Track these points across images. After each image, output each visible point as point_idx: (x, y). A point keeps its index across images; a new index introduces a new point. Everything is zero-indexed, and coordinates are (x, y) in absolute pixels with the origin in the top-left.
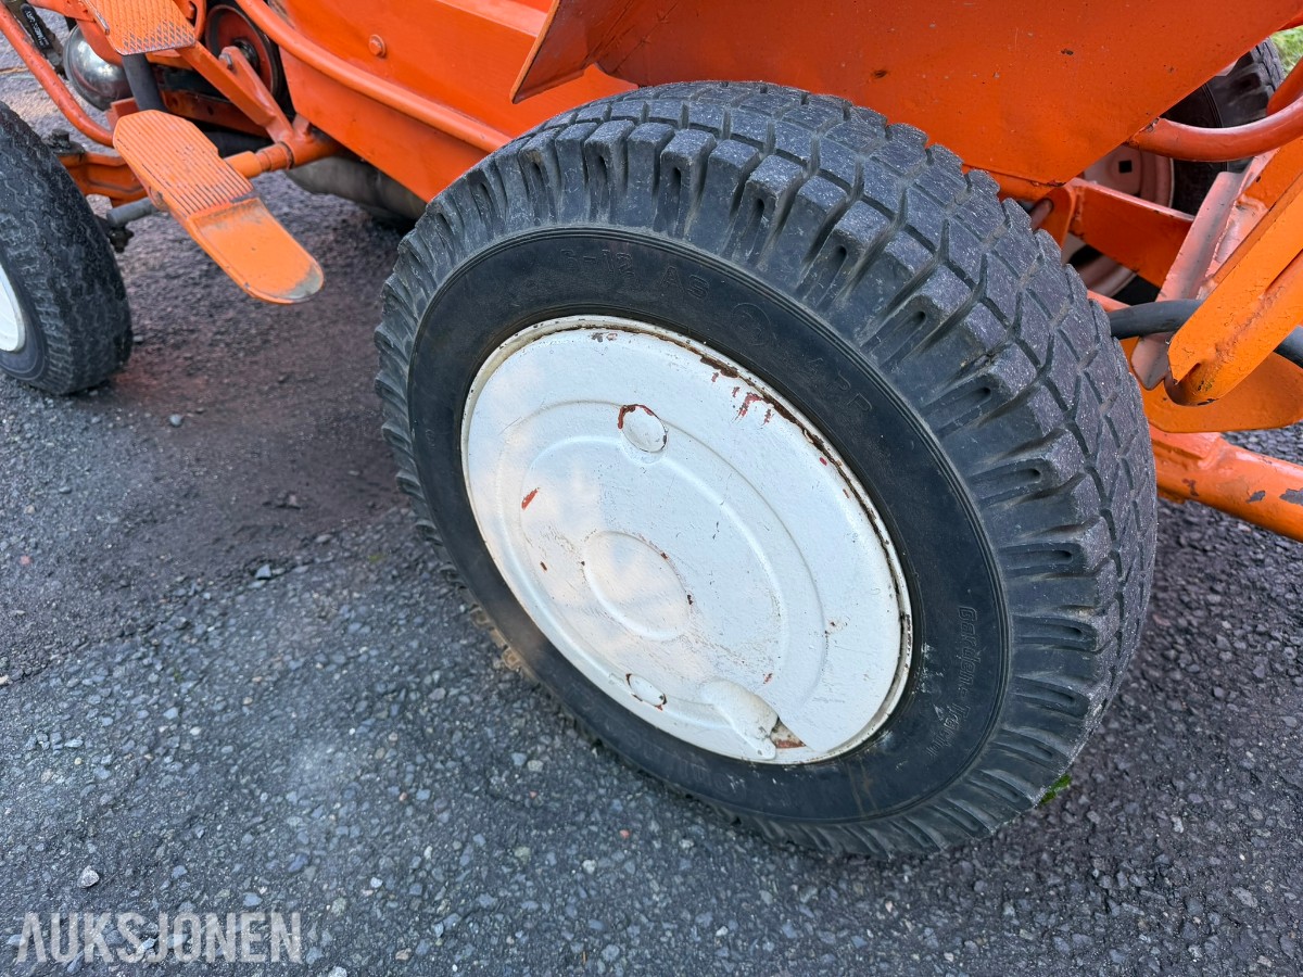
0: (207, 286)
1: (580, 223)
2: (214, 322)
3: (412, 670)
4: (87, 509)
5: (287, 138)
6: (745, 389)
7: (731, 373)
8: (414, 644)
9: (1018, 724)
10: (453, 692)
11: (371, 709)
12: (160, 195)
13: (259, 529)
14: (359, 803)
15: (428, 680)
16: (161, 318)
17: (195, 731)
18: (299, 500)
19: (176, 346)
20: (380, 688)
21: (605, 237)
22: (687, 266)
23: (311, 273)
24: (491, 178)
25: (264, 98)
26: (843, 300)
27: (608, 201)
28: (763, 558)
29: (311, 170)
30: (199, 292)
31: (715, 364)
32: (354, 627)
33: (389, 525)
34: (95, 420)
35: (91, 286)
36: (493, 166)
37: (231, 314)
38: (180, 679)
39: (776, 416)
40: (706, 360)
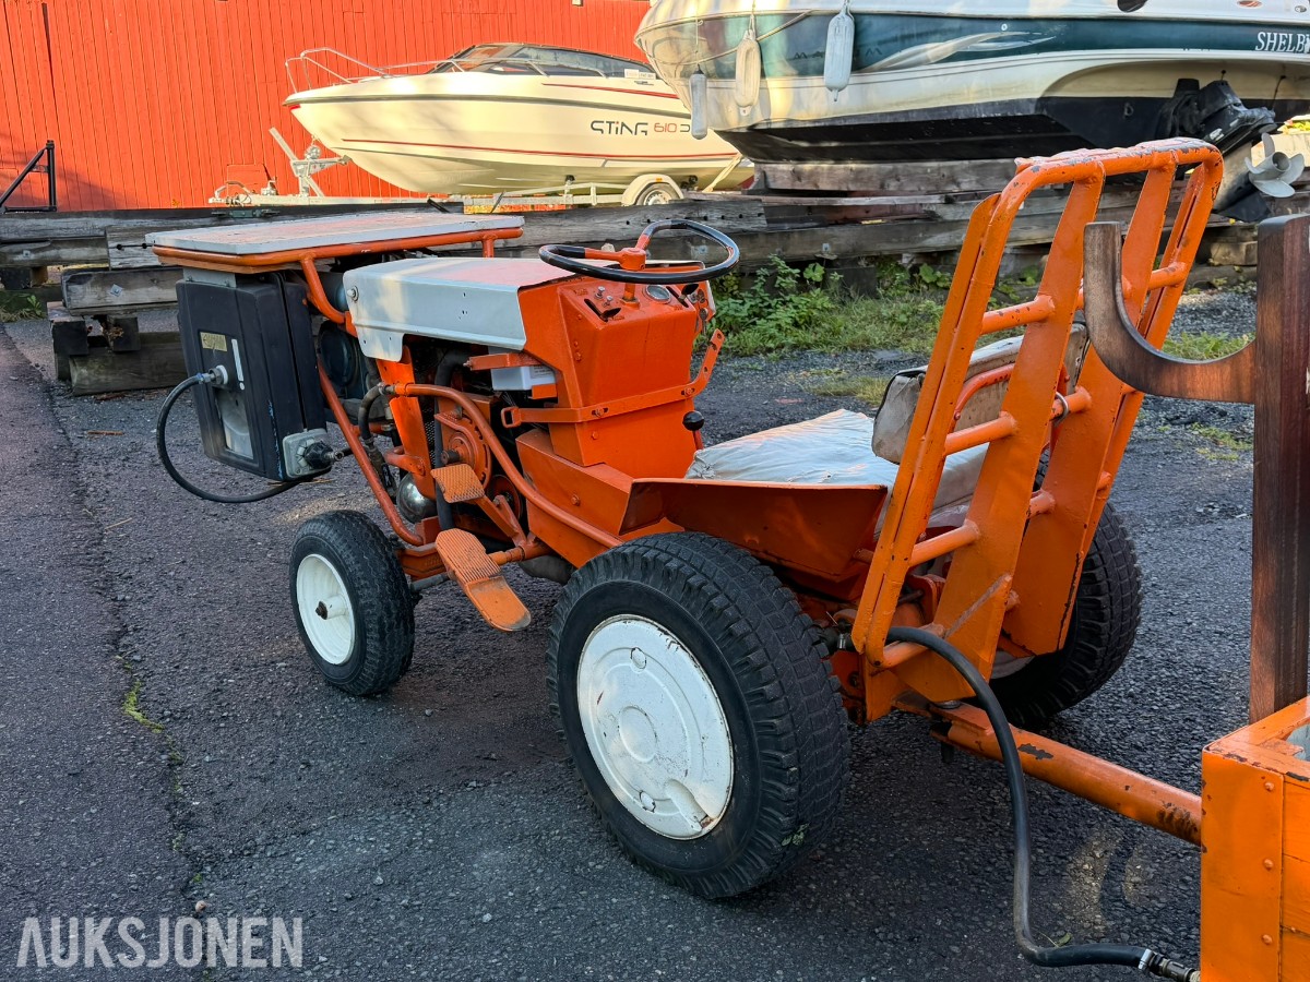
0: (453, 640)
1: (619, 580)
2: (456, 661)
3: (546, 828)
4: (375, 752)
5: (523, 544)
6: (671, 639)
7: (666, 633)
8: (549, 819)
9: (768, 778)
10: (565, 838)
11: (520, 840)
12: (454, 572)
13: (472, 768)
14: (508, 870)
15: (553, 833)
16: (422, 657)
17: (431, 841)
18: (497, 756)
19: (431, 674)
20: (527, 833)
21: (628, 584)
22: (649, 593)
23: (525, 617)
24: (594, 565)
25: (513, 522)
26: (693, 605)
27: (627, 572)
28: (677, 708)
29: (534, 563)
30: (447, 643)
31: (662, 631)
32: (517, 810)
33: (546, 770)
34: (380, 710)
35: (399, 624)
36: (595, 561)
37: (468, 657)
38: (425, 822)
39: (680, 649)
40: (659, 629)
